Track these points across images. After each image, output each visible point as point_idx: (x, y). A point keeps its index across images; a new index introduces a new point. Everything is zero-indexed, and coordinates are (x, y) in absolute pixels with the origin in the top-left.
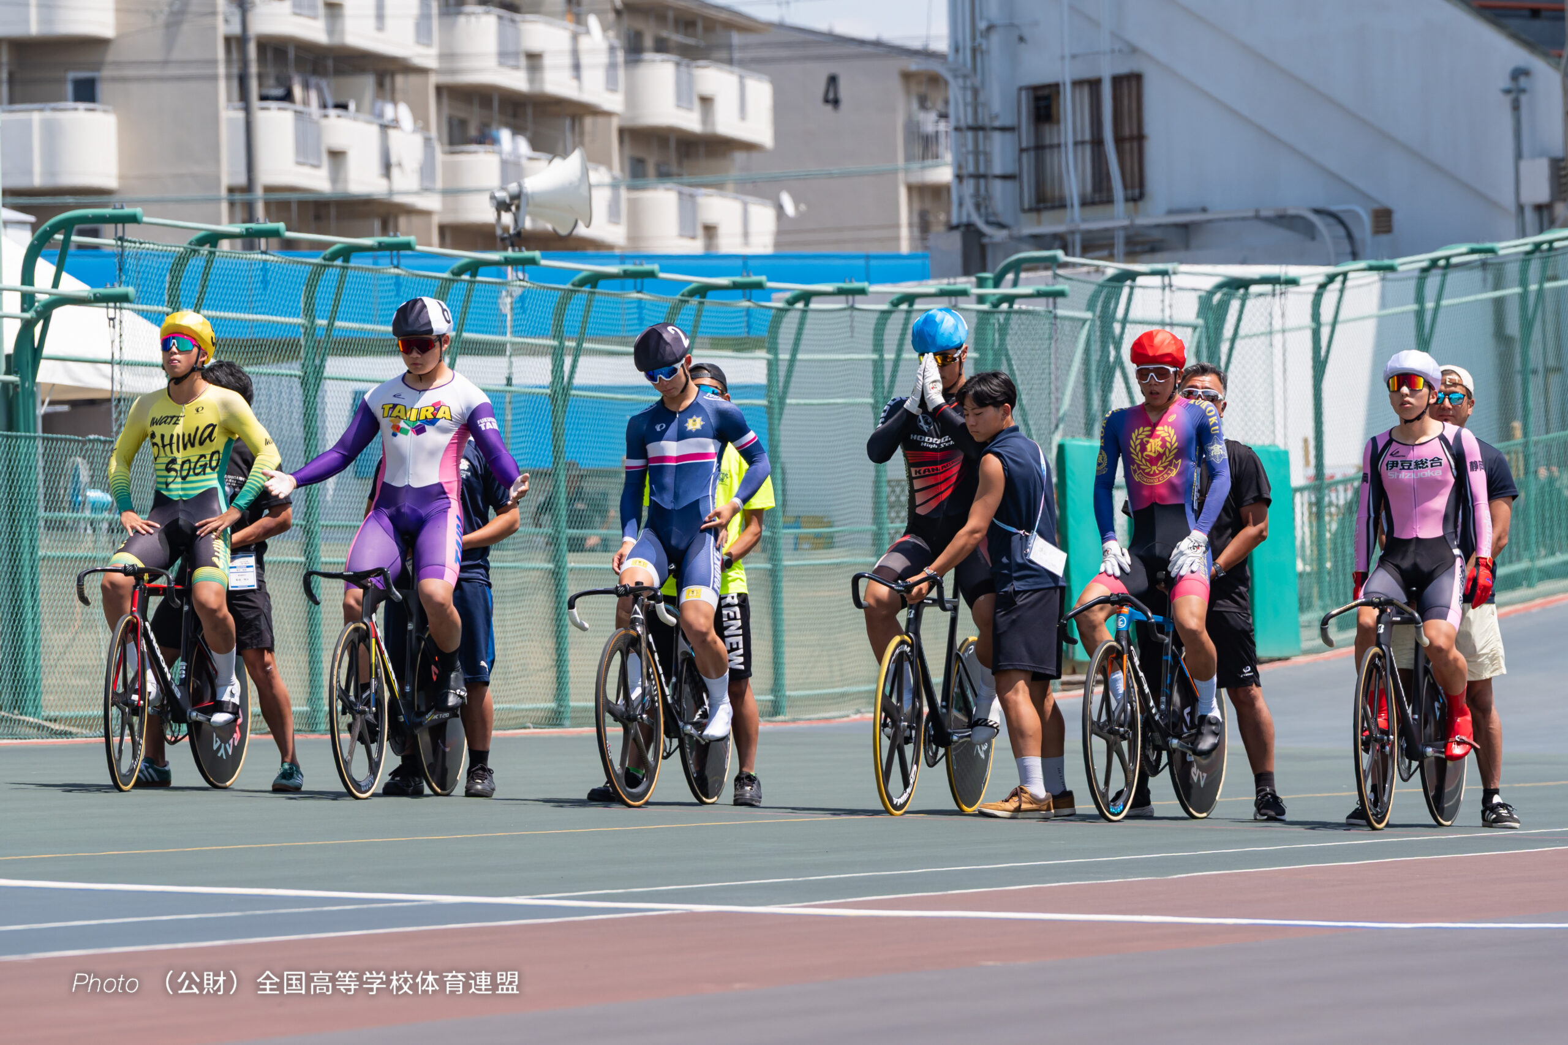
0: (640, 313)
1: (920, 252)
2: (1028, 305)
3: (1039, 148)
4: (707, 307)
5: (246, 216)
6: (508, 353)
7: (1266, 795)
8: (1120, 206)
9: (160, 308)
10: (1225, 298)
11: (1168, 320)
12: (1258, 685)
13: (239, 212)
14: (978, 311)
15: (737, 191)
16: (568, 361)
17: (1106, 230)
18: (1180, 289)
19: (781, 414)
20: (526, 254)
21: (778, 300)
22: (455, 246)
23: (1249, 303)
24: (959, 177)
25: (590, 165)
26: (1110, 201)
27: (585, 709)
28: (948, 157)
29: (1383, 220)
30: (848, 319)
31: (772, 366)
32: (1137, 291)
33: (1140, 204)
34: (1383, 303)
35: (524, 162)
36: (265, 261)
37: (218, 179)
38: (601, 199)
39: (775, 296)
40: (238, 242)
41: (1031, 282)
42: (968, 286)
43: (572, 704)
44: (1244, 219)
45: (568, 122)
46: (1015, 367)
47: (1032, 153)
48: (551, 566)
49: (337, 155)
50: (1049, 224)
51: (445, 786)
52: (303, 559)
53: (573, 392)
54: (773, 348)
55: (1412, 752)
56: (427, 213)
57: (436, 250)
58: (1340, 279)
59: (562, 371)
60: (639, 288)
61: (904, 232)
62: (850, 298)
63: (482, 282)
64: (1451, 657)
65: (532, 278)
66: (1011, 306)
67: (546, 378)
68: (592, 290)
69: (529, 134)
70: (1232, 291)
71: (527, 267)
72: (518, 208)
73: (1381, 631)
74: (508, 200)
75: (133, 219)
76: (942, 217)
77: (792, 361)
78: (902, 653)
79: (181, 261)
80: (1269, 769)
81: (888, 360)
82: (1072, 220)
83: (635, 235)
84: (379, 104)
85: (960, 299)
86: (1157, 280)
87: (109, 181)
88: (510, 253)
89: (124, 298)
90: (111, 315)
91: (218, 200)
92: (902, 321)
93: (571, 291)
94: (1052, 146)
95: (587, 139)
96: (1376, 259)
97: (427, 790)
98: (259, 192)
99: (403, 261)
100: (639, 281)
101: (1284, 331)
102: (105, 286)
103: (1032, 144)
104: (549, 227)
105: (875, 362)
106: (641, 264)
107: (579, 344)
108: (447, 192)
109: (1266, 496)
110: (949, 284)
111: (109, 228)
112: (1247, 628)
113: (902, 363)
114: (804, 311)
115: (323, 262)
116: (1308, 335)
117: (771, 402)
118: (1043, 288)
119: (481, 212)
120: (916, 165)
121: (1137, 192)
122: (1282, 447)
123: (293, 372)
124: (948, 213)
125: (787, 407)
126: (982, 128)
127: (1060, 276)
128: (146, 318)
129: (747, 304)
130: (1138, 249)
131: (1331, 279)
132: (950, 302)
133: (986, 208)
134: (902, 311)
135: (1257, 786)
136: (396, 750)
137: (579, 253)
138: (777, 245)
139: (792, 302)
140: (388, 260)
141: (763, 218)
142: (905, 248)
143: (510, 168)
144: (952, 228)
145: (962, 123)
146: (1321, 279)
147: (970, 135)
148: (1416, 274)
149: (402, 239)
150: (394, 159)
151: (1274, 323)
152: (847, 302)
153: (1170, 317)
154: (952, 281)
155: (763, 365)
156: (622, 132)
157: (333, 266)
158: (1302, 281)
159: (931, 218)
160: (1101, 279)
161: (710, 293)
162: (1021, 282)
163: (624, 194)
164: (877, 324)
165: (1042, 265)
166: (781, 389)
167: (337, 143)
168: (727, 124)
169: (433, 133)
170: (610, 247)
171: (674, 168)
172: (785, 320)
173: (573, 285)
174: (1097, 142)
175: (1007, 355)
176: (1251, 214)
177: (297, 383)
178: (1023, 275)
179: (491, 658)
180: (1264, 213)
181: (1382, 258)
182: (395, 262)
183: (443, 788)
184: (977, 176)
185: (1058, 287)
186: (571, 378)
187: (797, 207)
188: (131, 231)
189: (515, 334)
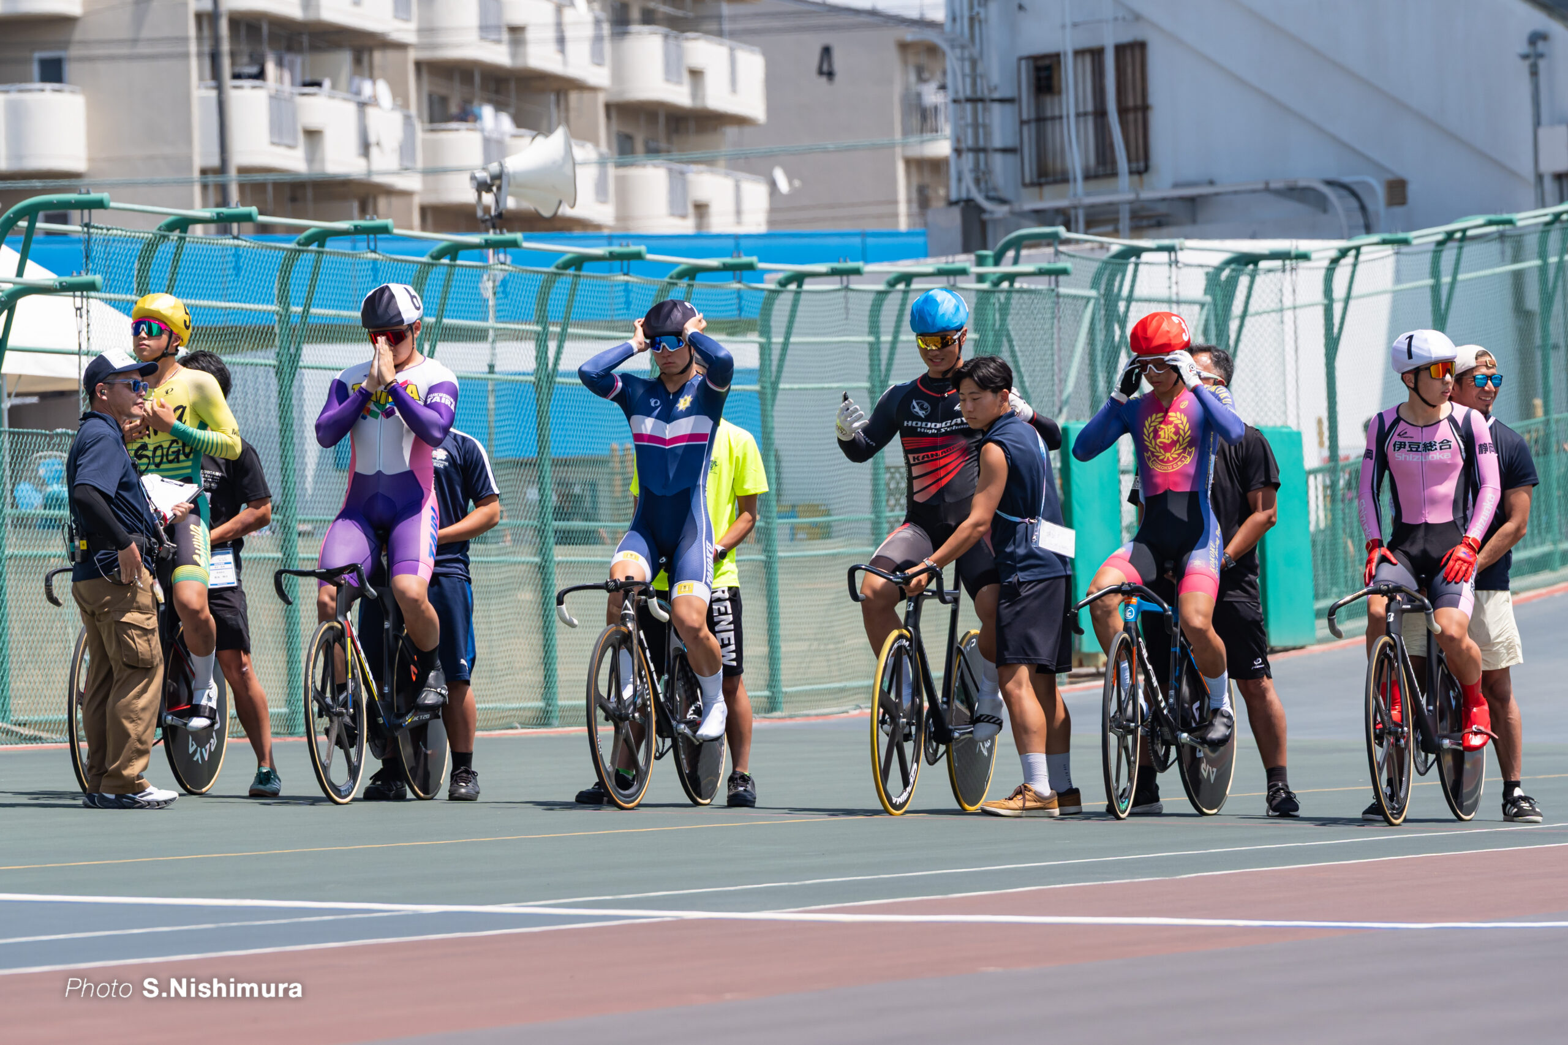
0: (627, 297)
1: (918, 229)
2: (1029, 283)
3: (1040, 120)
4: (695, 289)
5: (219, 199)
6: (490, 339)
7: (1279, 790)
8: (1124, 180)
10: (1234, 274)
11: (1174, 298)
12: (1269, 677)
13: (212, 195)
14: (978, 291)
15: (728, 167)
16: (552, 346)
17: (1111, 204)
18: (1187, 265)
19: (774, 400)
20: (508, 236)
21: (770, 282)
22: (436, 231)
23: (1259, 280)
24: (958, 151)
25: (573, 142)
26: (1114, 174)
27: (574, 708)
28: (947, 129)
29: (1397, 191)
30: (842, 300)
31: (765, 351)
32: (1141, 267)
33: (1145, 177)
34: (1398, 278)
35: (508, 139)
36: (237, 247)
37: (189, 159)
38: (586, 178)
39: (767, 277)
40: (212, 227)
41: (1032, 259)
42: (967, 265)
43: (560, 703)
44: (1254, 191)
45: (553, 97)
46: (1017, 348)
47: (1033, 126)
48: (537, 559)
49: (313, 135)
50: (1052, 199)
51: (427, 789)
52: (280, 555)
53: (558, 379)
54: (765, 331)
55: (1428, 745)
56: (406, 194)
57: (417, 233)
58: (1353, 253)
59: (546, 357)
60: (625, 270)
61: (903, 208)
62: (845, 278)
63: (462, 266)
64: (1464, 646)
65: (514, 261)
66: (1011, 285)
67: (530, 365)
68: (577, 273)
69: (512, 110)
70: (1241, 267)
71: (509, 250)
72: (499, 188)
73: (1391, 619)
74: (489, 181)
75: (100, 205)
76: (942, 192)
77: (785, 345)
78: (900, 648)
79: (151, 246)
80: (1281, 763)
81: (885, 342)
82: (1075, 195)
83: (623, 216)
84: (356, 81)
85: (959, 278)
86: (1164, 256)
87: (78, 163)
88: (492, 235)
89: (91, 287)
90: (78, 304)
91: (190, 182)
92: (899, 302)
93: (555, 274)
94: (1053, 118)
95: (573, 115)
96: (1390, 232)
97: (410, 795)
98: (233, 173)
99: (380, 245)
100: (625, 263)
101: (1295, 308)
102: (71, 274)
103: (1033, 116)
104: (532, 207)
105: (871, 344)
106: (628, 245)
107: (564, 330)
108: (426, 173)
109: (1273, 480)
110: (947, 263)
111: (75, 214)
112: (1258, 618)
113: (899, 345)
114: (797, 293)
115: (298, 247)
116: (1320, 312)
117: (763, 388)
118: (1045, 265)
119: (462, 192)
120: (913, 139)
121: (1141, 165)
122: (1295, 428)
123: (267, 362)
124: (947, 187)
125: (780, 392)
126: (982, 100)
127: (1062, 253)
128: (113, 306)
129: (738, 286)
130: (1145, 223)
131: (1344, 253)
132: (948, 282)
133: (986, 182)
134: (899, 291)
135: (1269, 782)
136: (377, 752)
137: (567, 234)
138: (771, 222)
139: (784, 283)
140: (365, 244)
141: (756, 195)
142: (903, 225)
143: (493, 147)
144: (951, 203)
145: (961, 96)
146: (1334, 254)
147: (969, 107)
148: (1432, 247)
149: (378, 222)
150: (372, 139)
151: (1285, 300)
152: (842, 283)
153: (1177, 294)
154: (950, 259)
155: (756, 349)
156: (608, 107)
157: (307, 251)
158: (1314, 256)
159: (930, 193)
160: (1105, 256)
161: (699, 276)
162: (1021, 260)
163: (612, 171)
164: (873, 305)
165: (1044, 241)
166: (774, 374)
167: (313, 122)
168: (717, 98)
169: (413, 110)
170: (598, 227)
171: (663, 145)
172: (777, 302)
173: (558, 267)
174: (1100, 113)
175: (1008, 335)
176: (1261, 186)
177: (271, 372)
178: (1024, 252)
179: (471, 656)
180: (1273, 185)
181: (1396, 232)
182: (372, 246)
183: (426, 792)
184: (977, 150)
185: (1060, 265)
186: (556, 364)
187: (790, 182)
188: (97, 216)
189: (498, 319)
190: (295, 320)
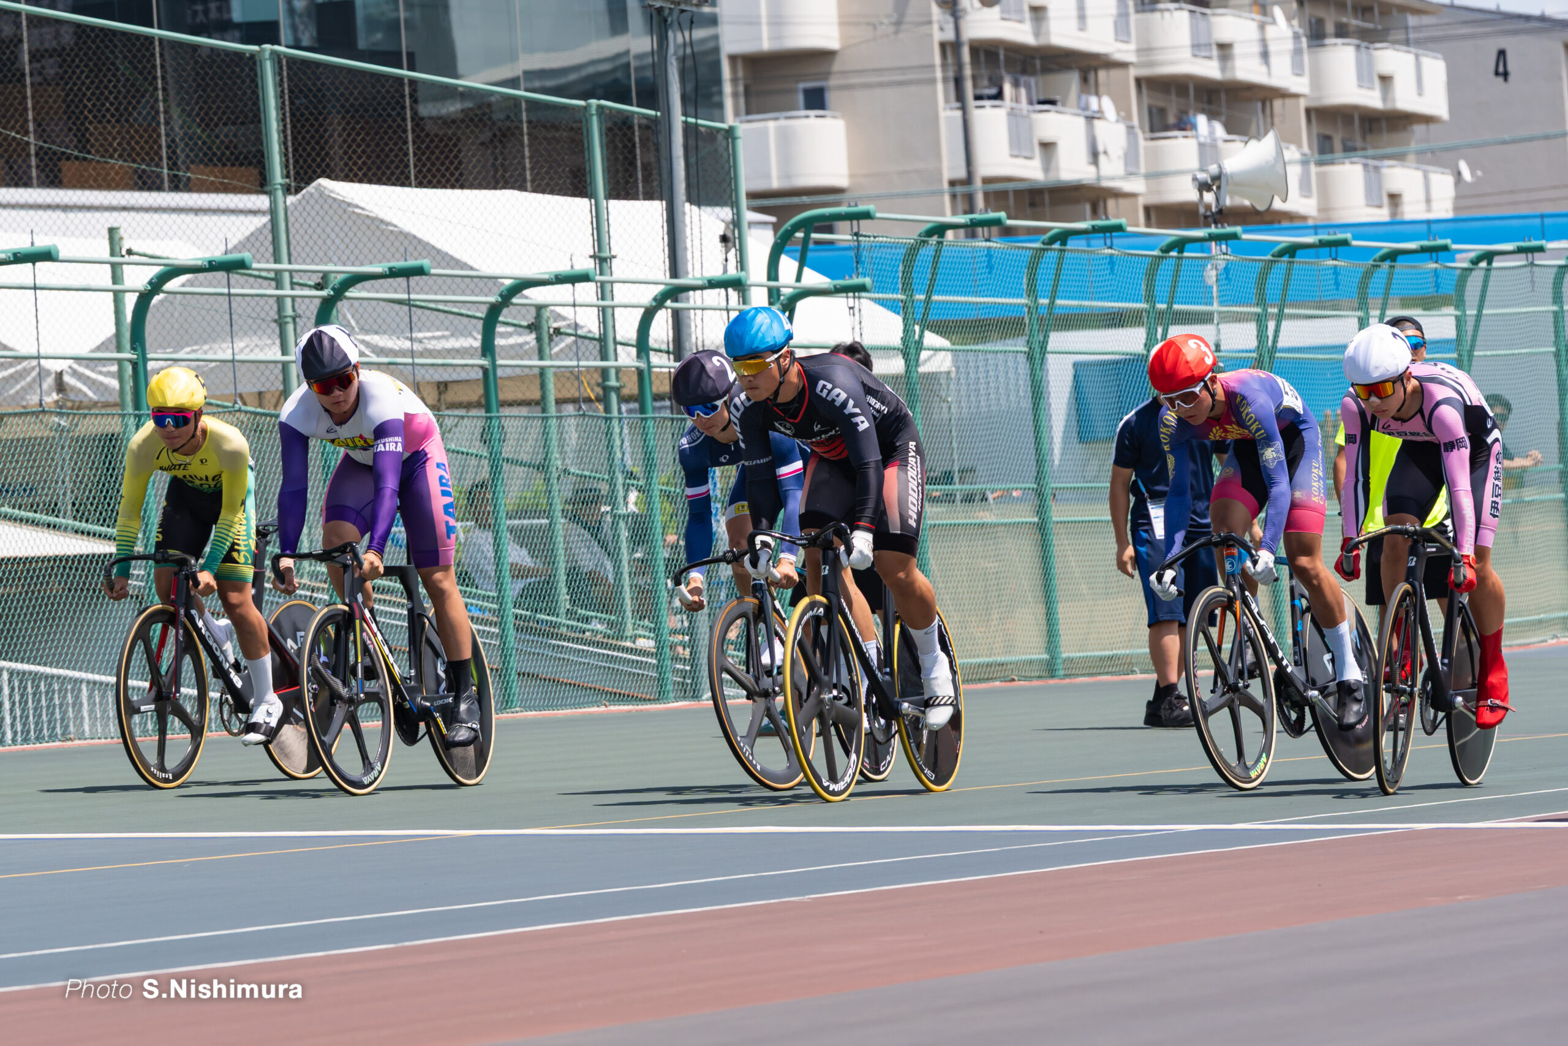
0: (1336, 279)
4: (1396, 270)
5: (967, 207)
6: (1215, 322)
9: (895, 296)
13: (960, 206)
15: (1418, 162)
16: (1271, 325)
19: (1471, 366)
20: (1229, 229)
21: (1463, 260)
22: (1160, 225)
25: (1283, 145)
30: (1528, 275)
31: (1460, 322)
35: (1220, 144)
36: (989, 248)
37: (940, 173)
38: (1294, 173)
39: (1458, 256)
40: (962, 232)
45: (1259, 105)
49: (1047, 147)
52: (1036, 520)
53: (1278, 355)
54: (1460, 305)
56: (1133, 195)
57: (1143, 229)
59: (1266, 336)
60: (1334, 256)
62: (1530, 255)
63: (1189, 258)
65: (1235, 251)
67: (1253, 343)
68: (1291, 260)
69: (1223, 118)
71: (1229, 242)
72: (1219, 188)
74: (1209, 181)
75: (867, 215)
77: (1479, 317)
79: (912, 252)
83: (1324, 208)
84: (1084, 97)
87: (842, 182)
88: (1213, 230)
89: (862, 288)
90: (851, 305)
91: (941, 193)
93: (1271, 261)
95: (1276, 120)
98: (978, 183)
99: (1115, 241)
100: (1333, 249)
102: (843, 278)
104: (1247, 203)
105: (1555, 313)
106: (1335, 234)
107: (1281, 311)
108: (1148, 176)
111: (844, 225)
114: (1488, 270)
115: (1042, 246)
117: (1460, 355)
119: (1184, 192)
123: (1019, 349)
125: (1476, 359)
128: (882, 305)
129: (1435, 265)
137: (1276, 226)
138: (1456, 209)
139: (1475, 262)
140: (1102, 241)
141: (1443, 185)
143: (1207, 151)
149: (1113, 221)
150: (1101, 148)
152: (1527, 260)
155: (1452, 321)
156: (1308, 111)
157: (1051, 250)
161: (1400, 258)
163: (1313, 169)
164: (1555, 279)
166: (1469, 343)
167: (1048, 135)
168: (1405, 100)
169: (1136, 121)
170: (1304, 218)
171: (1359, 143)
172: (1470, 279)
173: (1273, 256)
177: (1022, 359)
182: (1108, 242)
186: (1275, 341)
187: (1473, 173)
188: (865, 226)
189: (1222, 303)
190: (1043, 311)
